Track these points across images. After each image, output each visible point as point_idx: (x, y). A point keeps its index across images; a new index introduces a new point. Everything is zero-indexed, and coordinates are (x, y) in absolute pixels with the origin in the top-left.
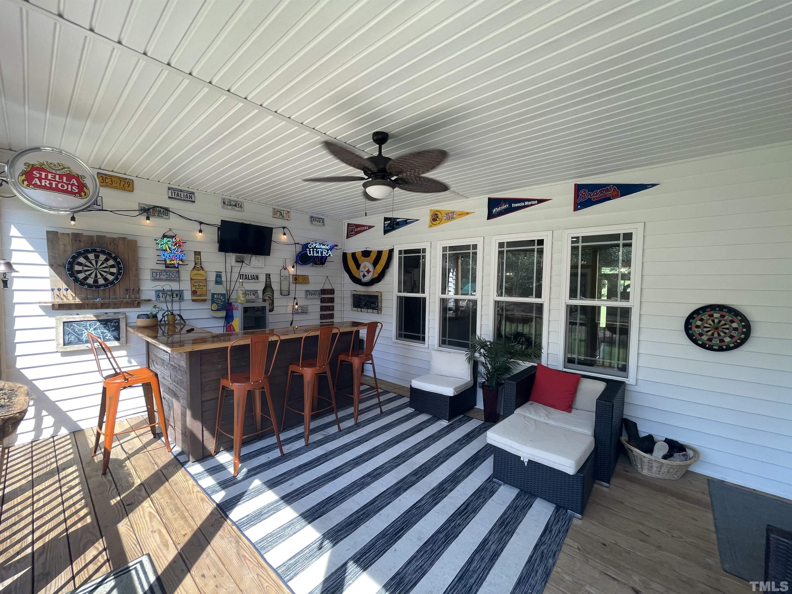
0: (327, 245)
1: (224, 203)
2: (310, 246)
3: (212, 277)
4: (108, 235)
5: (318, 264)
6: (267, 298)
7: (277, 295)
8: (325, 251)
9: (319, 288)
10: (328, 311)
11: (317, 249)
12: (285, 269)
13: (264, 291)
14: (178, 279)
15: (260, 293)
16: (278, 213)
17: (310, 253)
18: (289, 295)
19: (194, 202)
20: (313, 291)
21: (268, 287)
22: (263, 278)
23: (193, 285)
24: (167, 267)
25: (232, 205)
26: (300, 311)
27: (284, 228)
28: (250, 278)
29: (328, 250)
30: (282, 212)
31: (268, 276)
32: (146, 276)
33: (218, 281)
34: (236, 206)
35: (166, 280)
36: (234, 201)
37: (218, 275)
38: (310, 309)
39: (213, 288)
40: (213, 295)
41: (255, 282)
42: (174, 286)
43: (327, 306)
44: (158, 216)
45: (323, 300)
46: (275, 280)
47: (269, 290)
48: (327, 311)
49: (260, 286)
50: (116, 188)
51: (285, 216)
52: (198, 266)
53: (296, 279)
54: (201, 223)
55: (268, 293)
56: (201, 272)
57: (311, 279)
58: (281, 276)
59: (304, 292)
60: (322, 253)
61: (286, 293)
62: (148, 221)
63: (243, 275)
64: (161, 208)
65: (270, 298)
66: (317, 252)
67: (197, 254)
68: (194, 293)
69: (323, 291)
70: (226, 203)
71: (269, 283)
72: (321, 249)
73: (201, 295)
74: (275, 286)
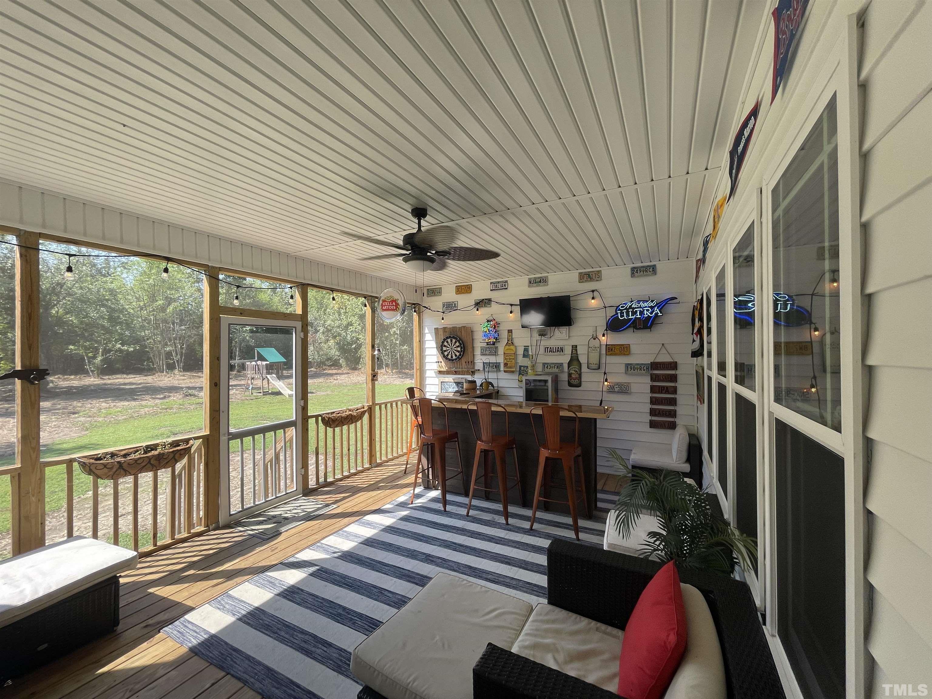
0: (652, 301)
1: (530, 282)
2: (622, 307)
3: (521, 351)
4: (458, 326)
5: (640, 329)
6: (573, 372)
7: (584, 369)
8: (648, 310)
9: (648, 360)
10: (665, 393)
11: (634, 308)
12: (595, 339)
13: (569, 364)
14: (495, 354)
15: (566, 366)
16: (585, 276)
17: (622, 316)
18: (599, 368)
19: (506, 289)
20: (638, 364)
21: (574, 359)
22: (568, 351)
23: (505, 359)
24: (488, 344)
25: (537, 282)
26: (616, 390)
27: (593, 291)
28: (554, 351)
29: (652, 307)
30: (591, 274)
31: (575, 347)
32: (478, 352)
33: (526, 355)
34: (540, 282)
35: (489, 355)
36: (539, 278)
37: (526, 350)
38: (634, 388)
39: (521, 361)
40: (520, 367)
41: (560, 355)
42: (492, 359)
43: (664, 387)
44: (485, 306)
45: (654, 378)
46: (582, 351)
47: (575, 363)
48: (662, 393)
49: (565, 359)
50: (463, 293)
51: (594, 277)
52: (510, 342)
53: (611, 350)
54: (511, 305)
55: (575, 367)
56: (512, 347)
57: (634, 349)
58: (589, 347)
59: (624, 365)
60: (642, 313)
61: (596, 367)
62: (477, 312)
63: (548, 348)
64: (486, 299)
65: (576, 371)
66: (634, 313)
67: (510, 331)
68: (506, 365)
69: (655, 365)
70: (532, 282)
71: (575, 355)
72: (640, 307)
73: (511, 367)
74: (583, 359)
